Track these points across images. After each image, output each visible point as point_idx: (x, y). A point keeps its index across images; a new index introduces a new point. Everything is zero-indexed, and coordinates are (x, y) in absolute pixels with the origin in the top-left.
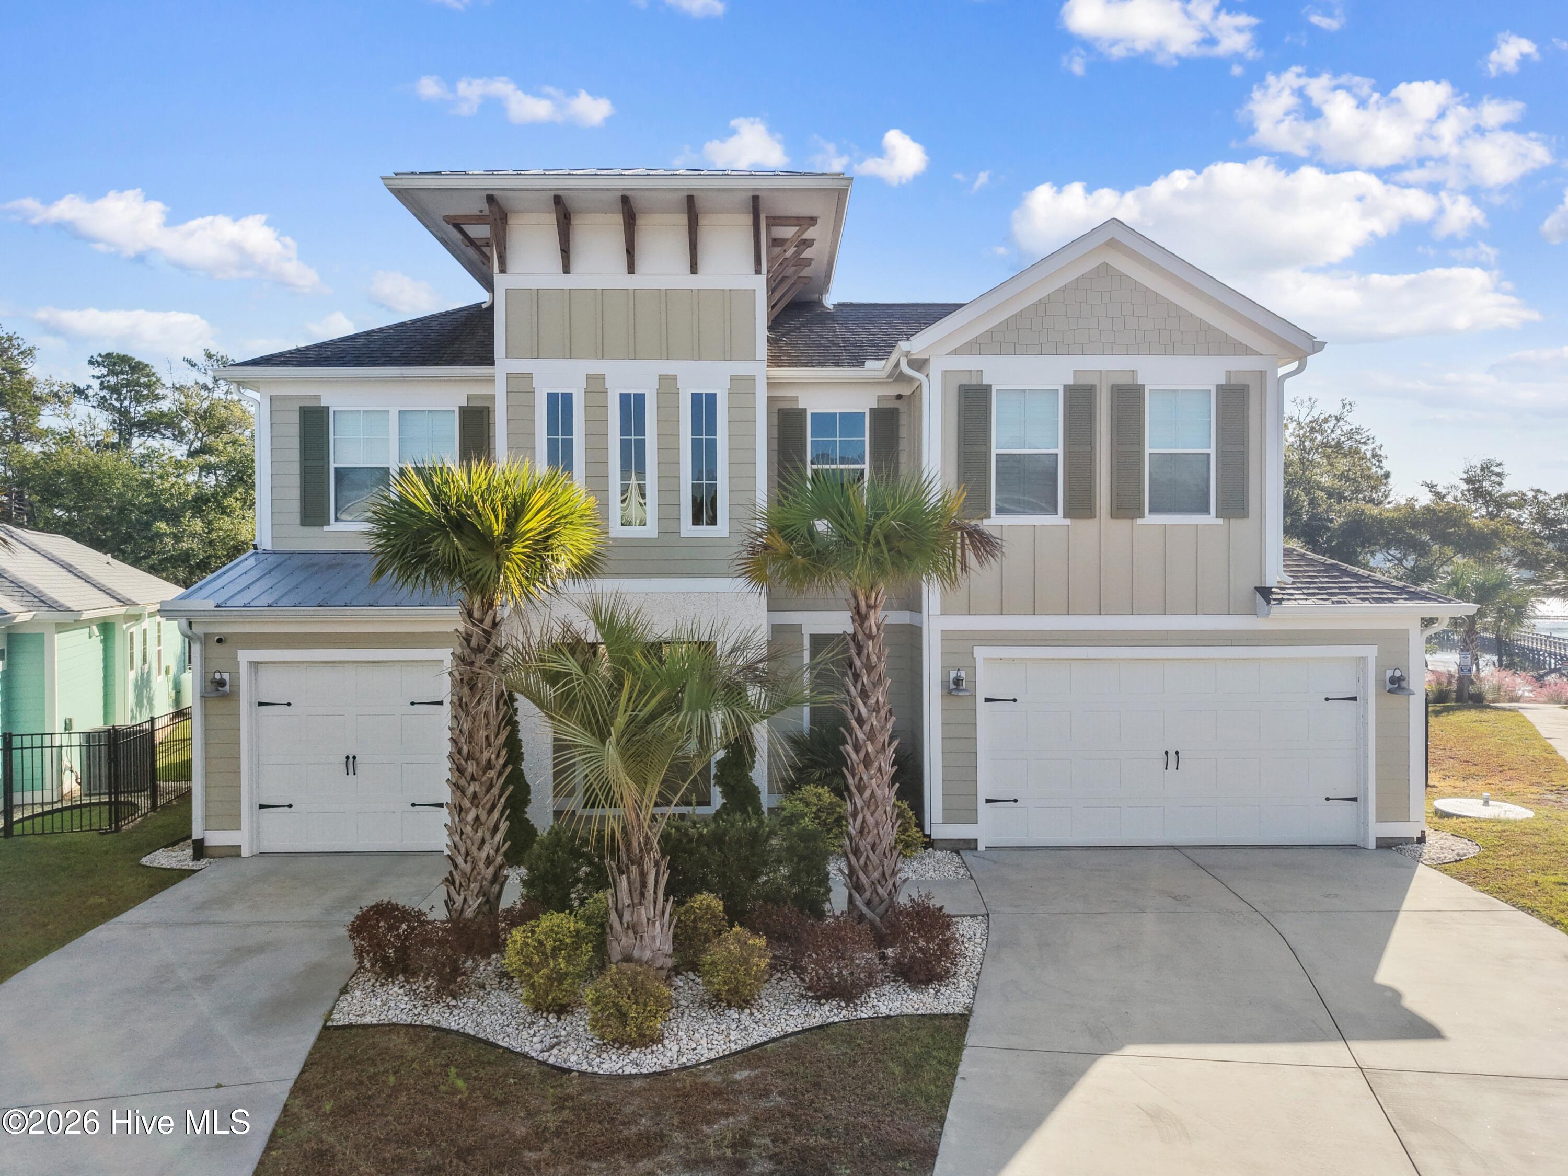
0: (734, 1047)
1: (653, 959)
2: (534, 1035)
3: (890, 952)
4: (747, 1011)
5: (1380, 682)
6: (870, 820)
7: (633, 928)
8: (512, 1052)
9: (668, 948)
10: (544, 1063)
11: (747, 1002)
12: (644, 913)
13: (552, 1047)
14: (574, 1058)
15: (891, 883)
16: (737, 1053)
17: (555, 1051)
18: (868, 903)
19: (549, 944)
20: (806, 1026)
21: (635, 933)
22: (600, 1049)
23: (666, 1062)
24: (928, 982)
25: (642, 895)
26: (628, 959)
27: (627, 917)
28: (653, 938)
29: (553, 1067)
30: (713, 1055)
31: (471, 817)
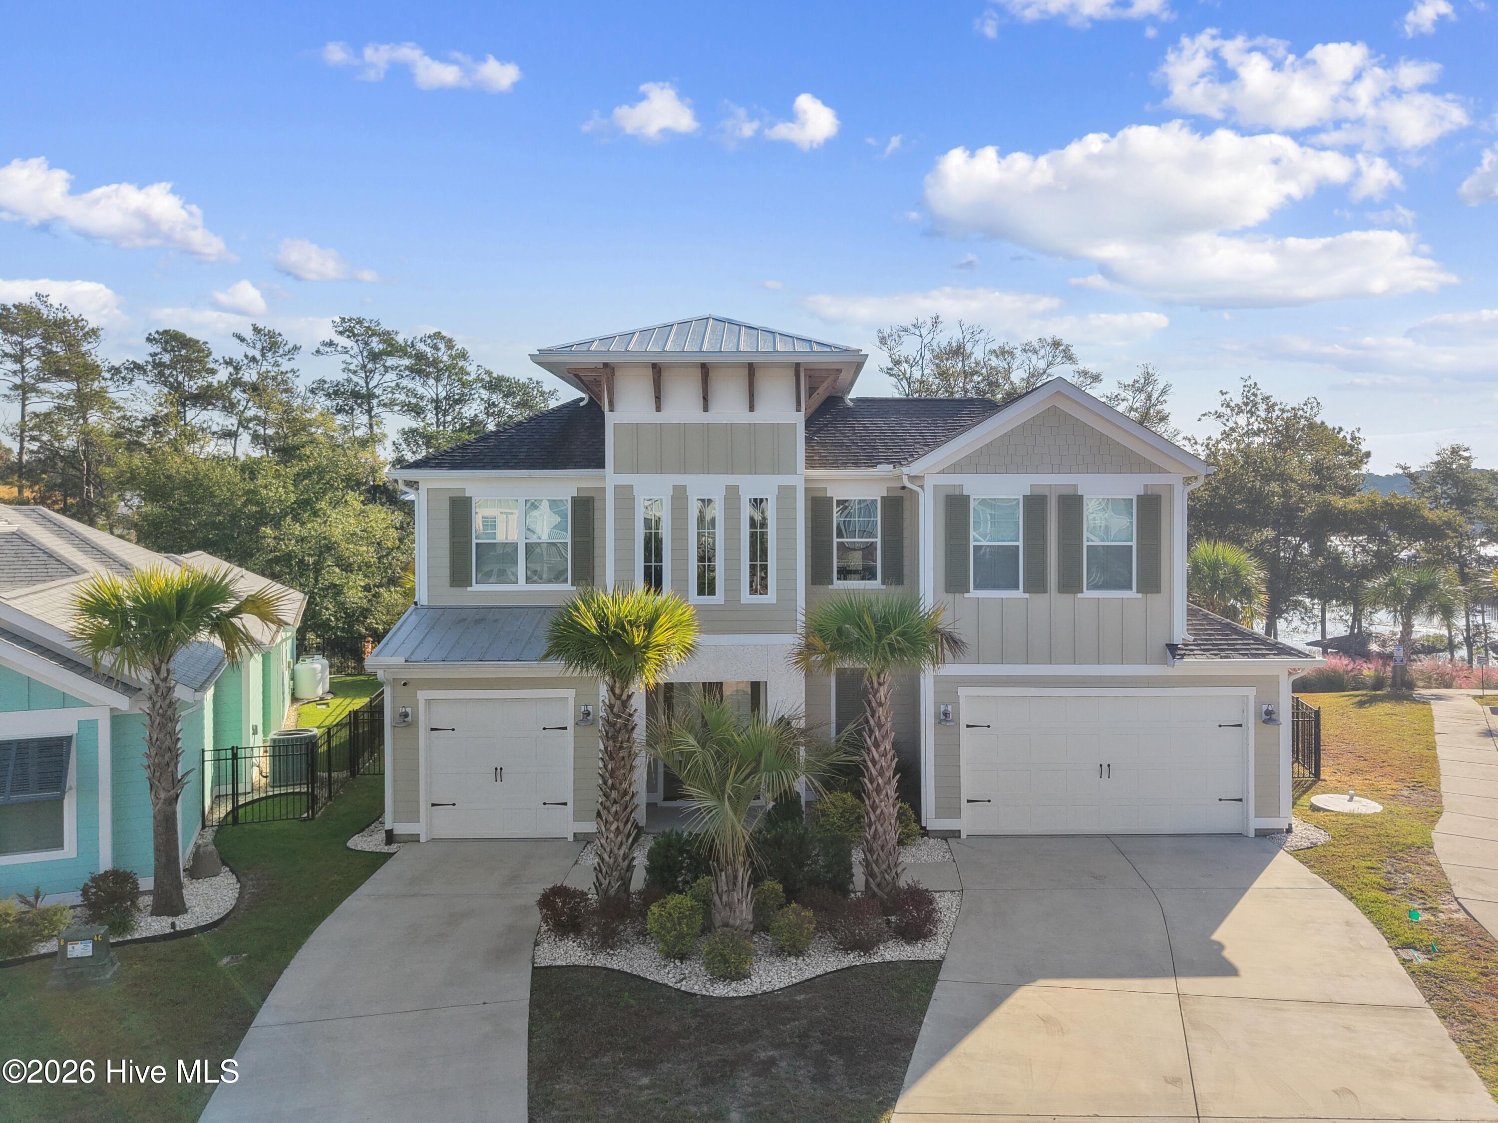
0: (794, 981)
1: (742, 925)
2: (668, 973)
3: (893, 918)
4: (801, 958)
5: (1258, 715)
6: (881, 830)
7: (729, 905)
8: (657, 983)
9: (750, 918)
10: (679, 990)
11: (801, 952)
12: (736, 896)
13: (681, 981)
14: (696, 987)
15: (894, 871)
16: (796, 984)
17: (684, 983)
18: (879, 885)
19: (676, 915)
20: (839, 967)
21: (731, 909)
22: (712, 982)
23: (754, 990)
24: (917, 939)
25: (735, 884)
26: (726, 925)
27: (725, 898)
28: (742, 912)
29: (685, 992)
30: (782, 986)
31: (613, 827)
